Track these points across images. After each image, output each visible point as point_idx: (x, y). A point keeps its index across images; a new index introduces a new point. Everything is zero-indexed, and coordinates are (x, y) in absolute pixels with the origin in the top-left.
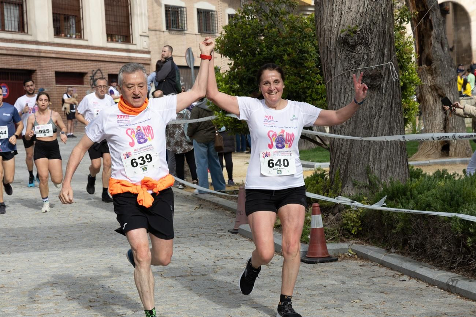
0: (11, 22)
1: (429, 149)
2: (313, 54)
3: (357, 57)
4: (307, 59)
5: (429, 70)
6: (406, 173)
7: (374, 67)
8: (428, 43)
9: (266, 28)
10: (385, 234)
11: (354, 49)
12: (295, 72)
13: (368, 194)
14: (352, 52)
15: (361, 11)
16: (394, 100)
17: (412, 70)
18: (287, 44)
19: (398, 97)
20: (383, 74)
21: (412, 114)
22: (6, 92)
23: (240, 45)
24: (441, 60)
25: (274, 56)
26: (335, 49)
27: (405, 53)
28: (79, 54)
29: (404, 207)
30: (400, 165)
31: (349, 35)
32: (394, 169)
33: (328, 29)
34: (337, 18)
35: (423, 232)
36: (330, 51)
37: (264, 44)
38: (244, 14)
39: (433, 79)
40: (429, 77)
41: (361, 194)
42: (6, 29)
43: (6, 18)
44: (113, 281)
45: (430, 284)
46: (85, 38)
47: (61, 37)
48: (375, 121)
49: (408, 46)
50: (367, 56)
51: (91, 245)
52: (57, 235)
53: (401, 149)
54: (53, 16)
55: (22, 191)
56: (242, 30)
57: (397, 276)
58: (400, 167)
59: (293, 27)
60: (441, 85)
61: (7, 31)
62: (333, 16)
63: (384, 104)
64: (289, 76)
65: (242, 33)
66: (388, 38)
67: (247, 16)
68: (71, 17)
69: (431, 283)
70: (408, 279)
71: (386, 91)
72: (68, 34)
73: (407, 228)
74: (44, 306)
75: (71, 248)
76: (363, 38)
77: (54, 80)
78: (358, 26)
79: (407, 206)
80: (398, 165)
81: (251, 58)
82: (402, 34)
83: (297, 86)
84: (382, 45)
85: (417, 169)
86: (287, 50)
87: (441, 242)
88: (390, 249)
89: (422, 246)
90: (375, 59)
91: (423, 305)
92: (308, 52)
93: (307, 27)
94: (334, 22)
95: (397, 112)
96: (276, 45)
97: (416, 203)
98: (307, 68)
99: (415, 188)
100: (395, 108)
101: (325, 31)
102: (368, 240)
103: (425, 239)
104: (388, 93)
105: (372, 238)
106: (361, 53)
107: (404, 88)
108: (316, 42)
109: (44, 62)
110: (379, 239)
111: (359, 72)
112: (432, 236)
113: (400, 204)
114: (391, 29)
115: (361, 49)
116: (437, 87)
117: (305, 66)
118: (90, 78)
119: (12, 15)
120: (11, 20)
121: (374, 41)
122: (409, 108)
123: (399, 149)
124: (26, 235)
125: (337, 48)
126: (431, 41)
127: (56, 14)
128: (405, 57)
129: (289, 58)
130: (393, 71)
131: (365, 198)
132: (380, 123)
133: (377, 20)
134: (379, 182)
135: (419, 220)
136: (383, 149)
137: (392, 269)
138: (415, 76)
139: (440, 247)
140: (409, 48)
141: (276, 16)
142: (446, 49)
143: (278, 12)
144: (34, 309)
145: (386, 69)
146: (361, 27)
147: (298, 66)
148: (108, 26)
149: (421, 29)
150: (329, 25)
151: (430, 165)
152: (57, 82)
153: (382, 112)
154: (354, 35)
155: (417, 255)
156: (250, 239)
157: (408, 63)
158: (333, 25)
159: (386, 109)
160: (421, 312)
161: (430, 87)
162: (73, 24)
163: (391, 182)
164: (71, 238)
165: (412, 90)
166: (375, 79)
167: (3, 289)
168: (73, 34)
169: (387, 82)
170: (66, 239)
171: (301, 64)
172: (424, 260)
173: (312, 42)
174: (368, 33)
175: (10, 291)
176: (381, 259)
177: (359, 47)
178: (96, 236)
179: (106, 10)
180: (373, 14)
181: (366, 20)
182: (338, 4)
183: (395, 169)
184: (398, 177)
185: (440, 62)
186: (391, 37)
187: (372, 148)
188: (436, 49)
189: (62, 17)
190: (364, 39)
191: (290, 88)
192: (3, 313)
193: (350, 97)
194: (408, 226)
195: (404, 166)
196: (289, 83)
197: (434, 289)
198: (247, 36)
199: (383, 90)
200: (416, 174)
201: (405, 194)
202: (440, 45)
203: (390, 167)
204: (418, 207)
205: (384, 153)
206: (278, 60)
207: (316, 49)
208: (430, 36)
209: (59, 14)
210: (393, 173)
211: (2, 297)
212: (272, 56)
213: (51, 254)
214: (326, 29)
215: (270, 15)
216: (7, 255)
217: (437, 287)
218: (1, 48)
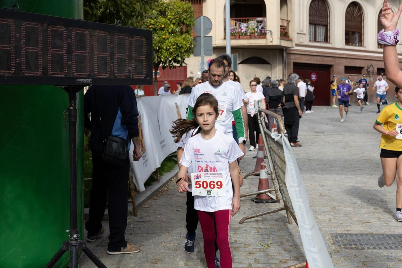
0: (320, 37)
22: (315, 77)
28: (360, 56)
42: (317, 40)
43: (317, 34)
44: (388, 198)
46: (364, 46)
47: (349, 45)
51: (371, 174)
52: (350, 166)
54: (345, 32)
55: (325, 138)
61: (317, 42)
68: (356, 33)
72: (354, 43)
74: (347, 209)
75: (359, 174)
77: (343, 71)
109: (338, 60)
118: (365, 71)
119: (321, 32)
120: (320, 35)
124: (331, 164)
127: (347, 31)
144: (341, 210)
152: (346, 72)
162: (357, 37)
164: (358, 168)
167: (321, 196)
168: (357, 43)
170: (355, 169)
175: (326, 198)
178: (374, 169)
189: (351, 33)
192: (323, 211)
209: (349, 31)
211: (321, 201)
213: (347, 178)
216: (321, 176)
218: (314, 52)
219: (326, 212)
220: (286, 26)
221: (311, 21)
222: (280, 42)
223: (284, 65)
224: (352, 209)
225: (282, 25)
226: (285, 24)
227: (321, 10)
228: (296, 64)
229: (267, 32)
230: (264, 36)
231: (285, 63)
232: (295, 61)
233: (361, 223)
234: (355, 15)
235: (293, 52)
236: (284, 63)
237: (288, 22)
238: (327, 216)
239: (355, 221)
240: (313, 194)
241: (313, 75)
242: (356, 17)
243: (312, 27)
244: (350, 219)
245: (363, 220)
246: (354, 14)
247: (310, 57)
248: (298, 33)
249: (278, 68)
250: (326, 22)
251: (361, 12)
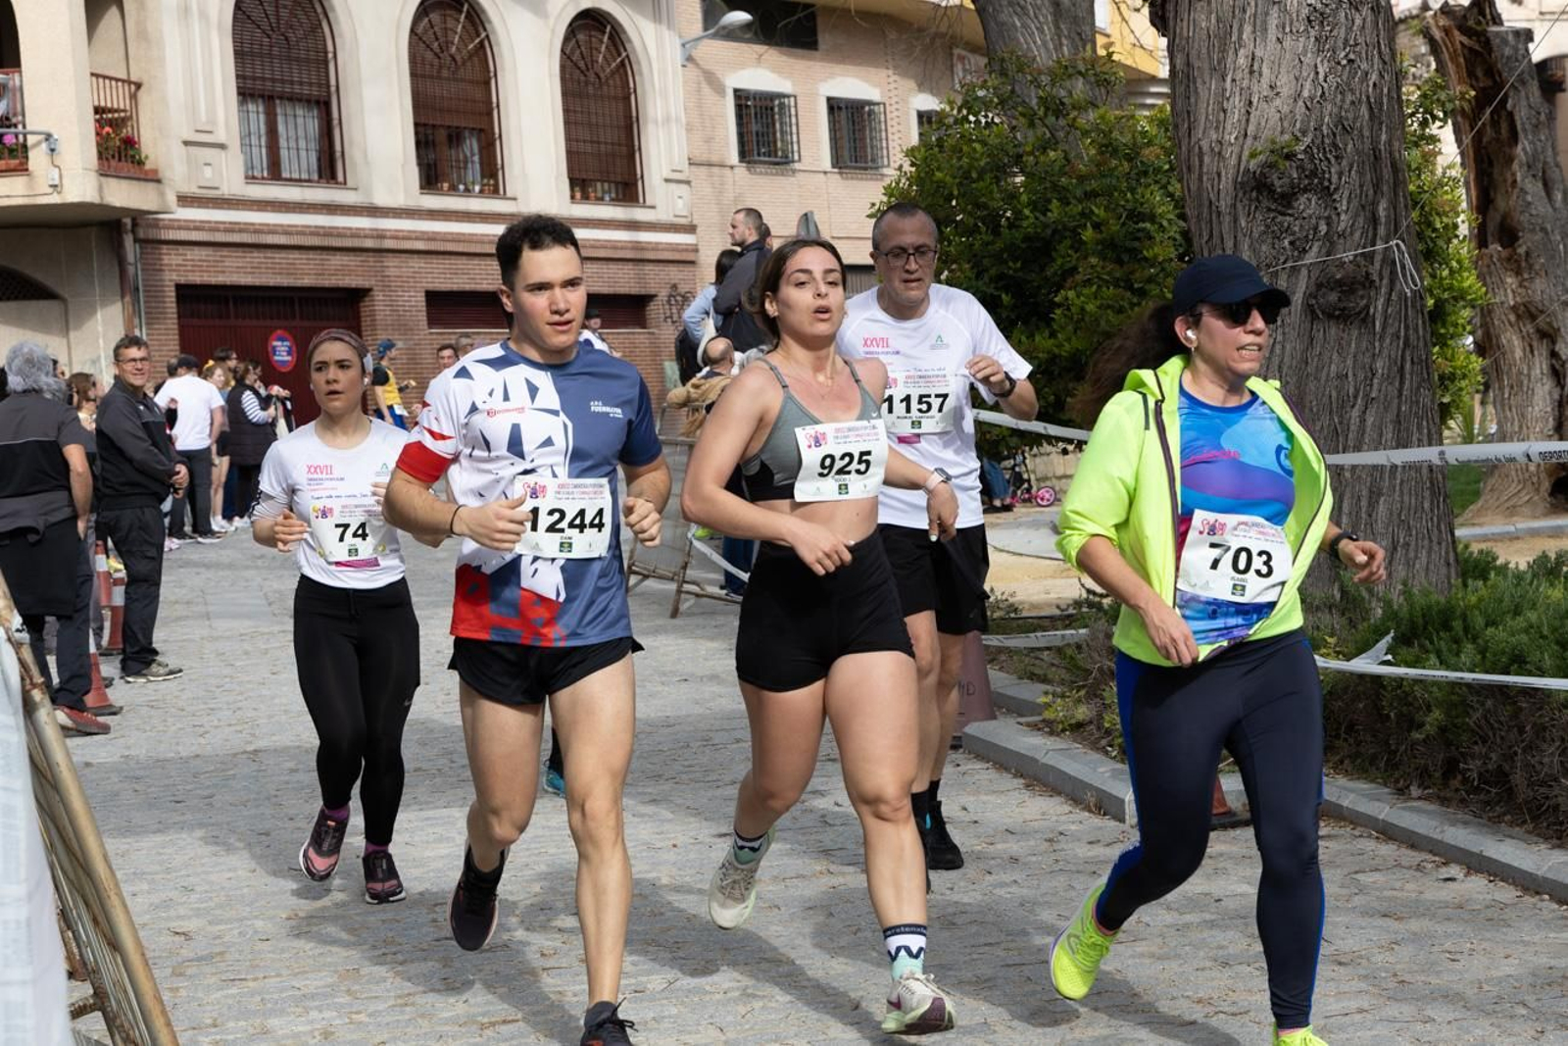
0: (298, 155)
1: (1513, 489)
2: (1169, 221)
3: (1296, 229)
4: (1150, 238)
5: (1509, 259)
6: (1449, 564)
7: (1348, 256)
8: (1505, 181)
9: (1028, 149)
10: (1387, 743)
11: (1289, 205)
12: (1118, 275)
13: (1337, 627)
14: (1283, 214)
15: (1306, 94)
16: (1408, 353)
17: (1459, 262)
18: (1091, 195)
19: (1421, 344)
20: (1375, 277)
21: (1461, 389)
22: (289, 353)
23: (954, 203)
24: (1543, 230)
25: (1055, 232)
26: (1234, 206)
27: (1438, 214)
29: (1444, 664)
30: (1431, 541)
31: (1272, 166)
32: (1412, 554)
33: (1212, 150)
34: (1235, 116)
35: (1502, 738)
36: (1219, 214)
37: (1024, 198)
38: (965, 112)
39: (1521, 286)
40: (1509, 280)
41: (1318, 628)
42: (285, 175)
43: (283, 143)
45: (1526, 889)
46: (509, 194)
47: (439, 192)
48: (1355, 413)
49: (1446, 192)
50: (1328, 224)
53: (1433, 494)
54: (417, 133)
56: (960, 159)
57: (1430, 866)
58: (1430, 549)
59: (1107, 146)
60: (1546, 303)
61: (286, 180)
62: (1225, 111)
63: (1379, 364)
64: (1099, 287)
65: (961, 167)
66: (1387, 173)
67: (972, 118)
68: (467, 134)
69: (1530, 884)
70: (1461, 876)
71: (1384, 327)
72: (460, 182)
73: (1455, 726)
76: (1314, 173)
77: (423, 316)
78: (1297, 139)
79: (1453, 660)
80: (1426, 542)
81: (990, 238)
82: (1429, 158)
83: (1121, 317)
84: (1371, 192)
85: (1481, 552)
86: (1092, 212)
87: (1557, 766)
88: (1408, 787)
89: (1501, 777)
90: (1352, 234)
91: (1509, 952)
92: (1152, 218)
93: (1150, 143)
94: (1229, 127)
95: (1418, 389)
96: (1059, 200)
97: (1480, 652)
98: (1150, 262)
99: (1476, 607)
100: (1411, 374)
101: (1201, 154)
102: (1342, 762)
103: (1510, 757)
104: (1390, 330)
105: (1353, 757)
106: (1310, 217)
107: (1438, 315)
108: (1176, 187)
109: (393, 266)
110: (1373, 760)
111: (1304, 272)
112: (1529, 748)
113: (1433, 659)
114: (1396, 144)
115: (1308, 205)
116: (1533, 310)
117: (1146, 259)
119: (301, 133)
120: (297, 149)
121: (1347, 181)
122: (1453, 374)
123: (1427, 494)
125: (1239, 205)
126: (1514, 175)
127: (425, 125)
128: (1438, 225)
129: (1099, 236)
130: (1403, 267)
131: (1329, 640)
132: (1370, 420)
133: (1355, 118)
134: (1370, 591)
135: (1489, 703)
136: (1380, 494)
137: (1413, 846)
138: (1469, 280)
139: (1556, 780)
140: (1449, 197)
141: (1058, 114)
142: (1559, 196)
143: (1063, 104)
145: (1383, 261)
146: (1308, 140)
147: (1125, 257)
148: (573, 156)
149: (1485, 140)
150: (1214, 137)
151: (1518, 538)
152: (432, 322)
153: (1375, 387)
154: (1287, 164)
155: (1488, 803)
156: (995, 763)
157: (1449, 241)
158: (1227, 137)
159: (1387, 378)
160: (1501, 974)
161: (1514, 308)
162: (473, 155)
163: (1407, 593)
165: (1461, 321)
166: (1352, 291)
168: (473, 183)
169: (1388, 300)
171: (1134, 252)
172: (1508, 818)
173: (1164, 187)
174: (1327, 159)
175: (315, 928)
176: (1381, 817)
177: (1303, 199)
179: (566, 111)
180: (1343, 101)
181: (1322, 120)
182: (1238, 77)
183: (1416, 551)
184: (1427, 574)
185: (1539, 236)
186: (1395, 169)
187: (1348, 495)
188: (1529, 198)
189: (442, 135)
190: (1316, 175)
191: (1103, 323)
192: (297, 993)
193: (1278, 347)
194: (1460, 720)
195: (1444, 544)
196: (1099, 307)
197: (1540, 905)
198: (974, 175)
199: (1378, 324)
200: (1479, 568)
201: (1446, 626)
202: (1540, 185)
203: (1403, 546)
204: (1488, 664)
205: (1382, 508)
206: (1068, 242)
207: (1176, 207)
208: (1510, 160)
209: (434, 126)
210: (1409, 564)
212: (1049, 232)
213: (427, 819)
214: (1206, 148)
215: (1041, 113)
217: (1547, 897)
218: (272, 230)
219: (313, 997)
220: (124, 111)
221: (249, 83)
222: (100, 189)
223: (128, 299)
224: (437, 965)
225: (103, 104)
226: (117, 99)
227: (291, 27)
228: (190, 295)
229: (31, 140)
230: (14, 162)
231: (137, 289)
232: (182, 280)
233: (474, 1028)
234: (453, 49)
235: (172, 235)
236: (127, 288)
237: (133, 87)
238: (314, 1014)
239: (447, 1021)
240: (256, 917)
241: (275, 343)
242: (458, 58)
243: (256, 111)
244: (422, 1016)
245: (484, 1015)
246: (450, 43)
247: (257, 257)
248: (186, 143)
249: (99, 315)
250: (320, 85)
251: (483, 35)
